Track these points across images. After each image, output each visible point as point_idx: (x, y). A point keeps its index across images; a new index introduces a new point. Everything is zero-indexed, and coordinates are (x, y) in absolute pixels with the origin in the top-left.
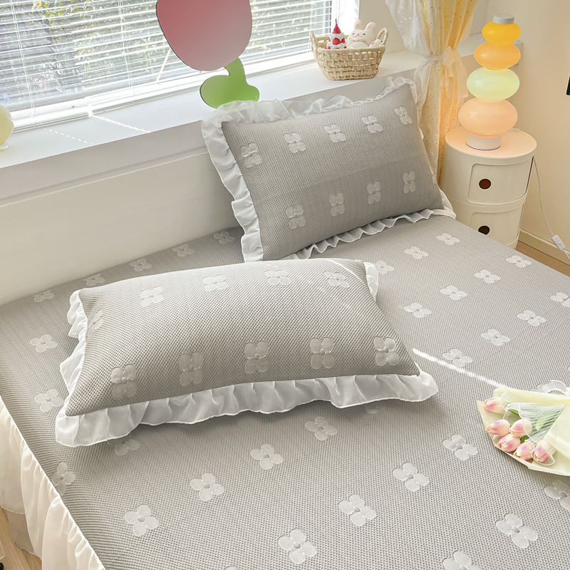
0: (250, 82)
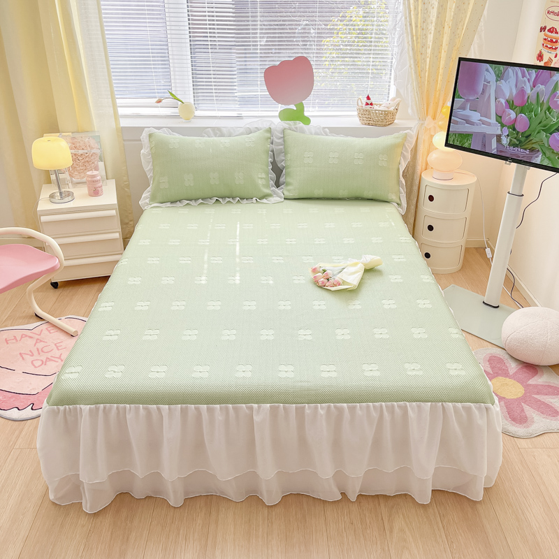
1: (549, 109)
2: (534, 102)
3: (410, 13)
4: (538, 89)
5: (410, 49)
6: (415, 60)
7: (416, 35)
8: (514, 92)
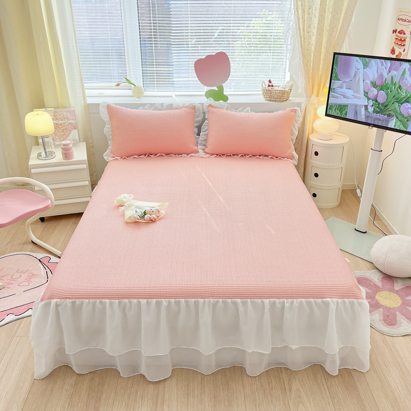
0: (225, 93)
1: (400, 87)
2: (390, 83)
3: (299, 21)
4: (392, 74)
5: (300, 46)
6: (303, 54)
7: (304, 37)
8: (376, 76)
